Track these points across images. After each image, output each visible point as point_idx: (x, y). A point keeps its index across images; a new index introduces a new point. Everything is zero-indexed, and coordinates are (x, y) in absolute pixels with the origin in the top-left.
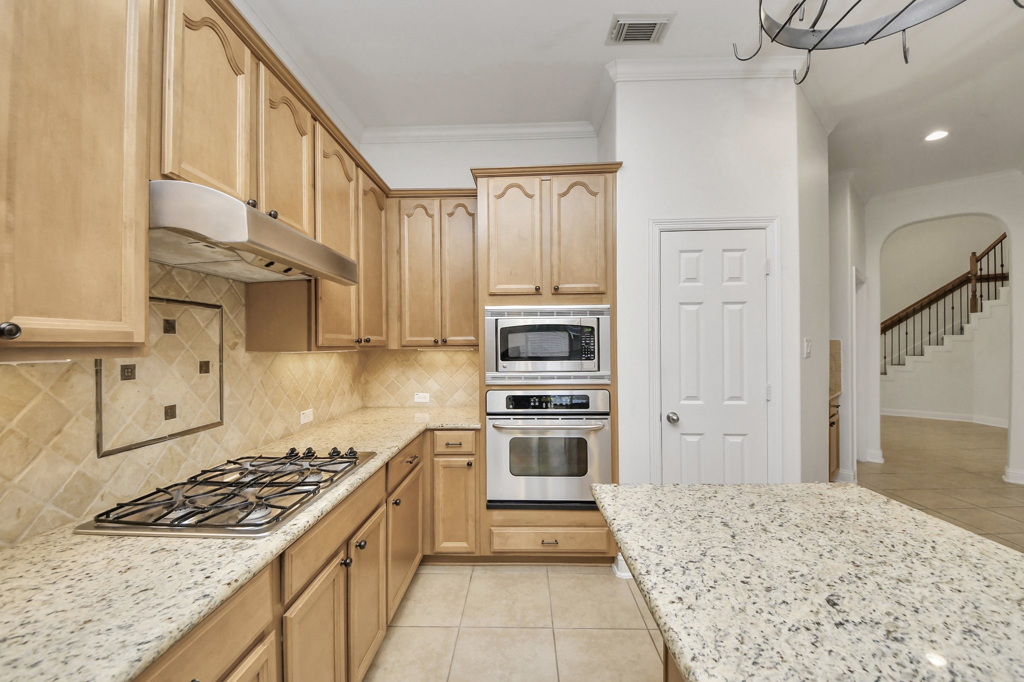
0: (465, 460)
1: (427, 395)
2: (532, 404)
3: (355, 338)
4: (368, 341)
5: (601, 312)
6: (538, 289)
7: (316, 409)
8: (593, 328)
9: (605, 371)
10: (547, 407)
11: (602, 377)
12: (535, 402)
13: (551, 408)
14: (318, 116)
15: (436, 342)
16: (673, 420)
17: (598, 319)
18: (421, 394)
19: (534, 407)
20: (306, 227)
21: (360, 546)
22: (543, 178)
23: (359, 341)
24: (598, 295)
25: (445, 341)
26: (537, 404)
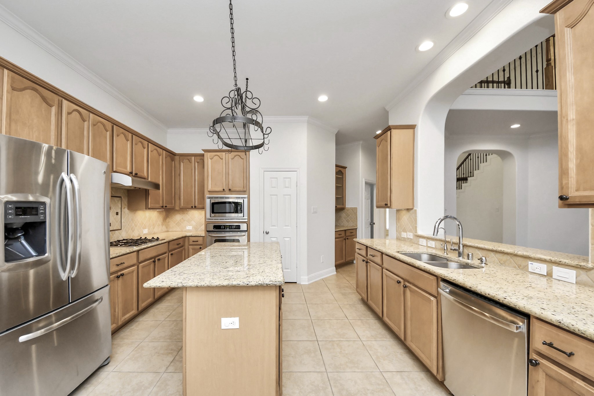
0: (199, 247)
1: (191, 227)
2: (222, 228)
3: (161, 205)
4: (166, 206)
5: (245, 198)
6: (224, 190)
7: (149, 229)
8: (242, 203)
9: (246, 217)
10: (226, 229)
11: (245, 219)
12: (223, 227)
13: (228, 229)
14: (149, 141)
15: (192, 207)
16: (267, 233)
17: (244, 200)
18: (189, 226)
19: (223, 229)
20: (145, 174)
21: (159, 260)
22: (226, 153)
23: (163, 207)
24: (244, 192)
25: (195, 207)
26: (223, 228)
